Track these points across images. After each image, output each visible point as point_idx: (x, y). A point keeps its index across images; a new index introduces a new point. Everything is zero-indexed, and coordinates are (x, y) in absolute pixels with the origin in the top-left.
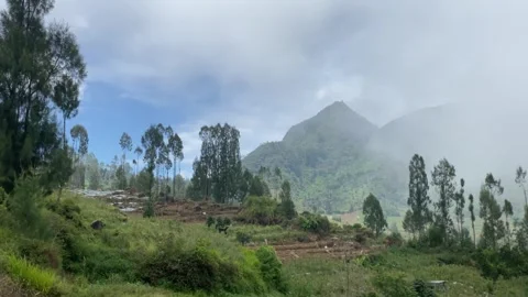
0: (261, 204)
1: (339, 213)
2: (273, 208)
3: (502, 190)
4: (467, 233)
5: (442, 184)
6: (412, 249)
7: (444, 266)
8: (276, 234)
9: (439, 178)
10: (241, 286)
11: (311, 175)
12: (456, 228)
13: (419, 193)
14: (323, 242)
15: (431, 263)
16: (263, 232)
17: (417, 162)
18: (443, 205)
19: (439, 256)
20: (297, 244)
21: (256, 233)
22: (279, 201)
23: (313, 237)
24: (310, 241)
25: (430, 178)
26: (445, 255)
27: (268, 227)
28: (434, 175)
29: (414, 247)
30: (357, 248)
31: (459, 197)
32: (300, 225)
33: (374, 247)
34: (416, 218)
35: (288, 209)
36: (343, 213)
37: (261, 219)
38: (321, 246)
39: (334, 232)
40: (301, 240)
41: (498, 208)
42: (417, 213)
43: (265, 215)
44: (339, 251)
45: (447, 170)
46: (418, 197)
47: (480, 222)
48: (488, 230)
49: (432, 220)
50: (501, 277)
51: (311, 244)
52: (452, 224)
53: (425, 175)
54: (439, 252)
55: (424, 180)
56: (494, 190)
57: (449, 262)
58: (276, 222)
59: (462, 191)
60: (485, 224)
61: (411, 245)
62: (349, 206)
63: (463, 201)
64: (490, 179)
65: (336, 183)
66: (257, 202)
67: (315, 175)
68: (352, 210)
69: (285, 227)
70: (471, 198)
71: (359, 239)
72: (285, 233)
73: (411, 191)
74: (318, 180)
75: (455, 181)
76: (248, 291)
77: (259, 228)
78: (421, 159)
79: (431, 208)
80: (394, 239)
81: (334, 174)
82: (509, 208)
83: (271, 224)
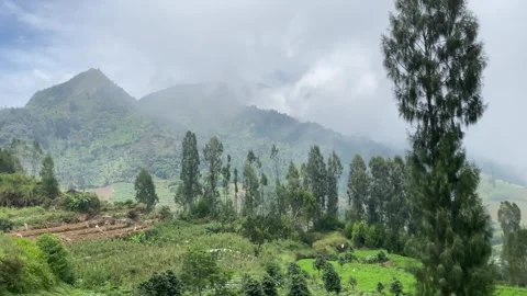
0: (14, 183)
1: (92, 187)
2: (31, 187)
3: (260, 166)
4: (231, 203)
5: (212, 160)
6: (182, 222)
7: (214, 235)
8: (38, 217)
9: (209, 154)
10: (28, 284)
11: (60, 147)
12: (222, 199)
13: (191, 168)
14: (94, 221)
15: (202, 233)
16: (21, 215)
17: (190, 139)
18: (212, 179)
19: (207, 225)
20: (65, 226)
21: (10, 216)
22: (39, 178)
23: (82, 217)
24: (78, 221)
25: (201, 154)
26: (213, 224)
27: (25, 209)
28: (205, 152)
29: (185, 219)
30: (129, 225)
31: (226, 172)
32: (67, 205)
33: (147, 222)
34: (188, 190)
35: (50, 188)
36: (97, 187)
37: (15, 200)
38: (92, 226)
39: (105, 210)
40: (67, 221)
41: (257, 180)
42: (188, 187)
43: (20, 196)
44: (111, 229)
45: (216, 147)
46: (190, 172)
47: (242, 192)
48: (248, 199)
49: (201, 193)
50: (266, 241)
51: (81, 225)
52: (219, 195)
53: (196, 152)
54: (207, 222)
55: (195, 156)
56: (254, 165)
57: (217, 231)
58: (35, 203)
59: (229, 166)
60: (247, 196)
61: (182, 218)
63: (229, 175)
65: (90, 156)
66: (10, 181)
67: (67, 147)
68: (107, 184)
69: (47, 207)
70: (236, 172)
71: (132, 216)
72: (49, 214)
73: (184, 166)
74: (69, 153)
75: (223, 157)
76: (36, 288)
77: (13, 211)
78: (194, 136)
79: (201, 181)
80: (165, 213)
81: (87, 147)
82: (265, 182)
83: (28, 205)
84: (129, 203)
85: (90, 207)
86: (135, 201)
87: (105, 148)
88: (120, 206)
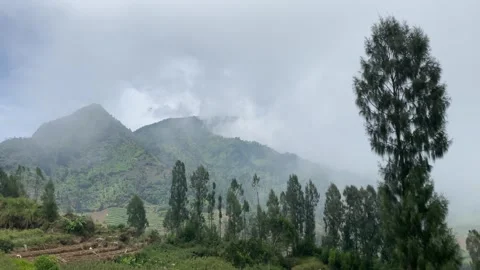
0: (18, 206)
1: (88, 211)
2: (33, 211)
3: (242, 192)
4: (215, 228)
5: (199, 187)
6: (170, 245)
7: (199, 259)
8: (37, 238)
9: (196, 182)
11: (61, 174)
12: (207, 224)
13: (179, 194)
14: (89, 244)
15: (188, 257)
16: (22, 237)
17: (180, 167)
18: (198, 205)
19: (192, 249)
20: (61, 248)
21: (12, 238)
22: (40, 203)
23: (77, 240)
24: (73, 243)
25: (189, 181)
26: (198, 248)
27: (25, 231)
28: (192, 179)
29: (172, 243)
30: (120, 248)
31: (211, 198)
32: (64, 228)
33: (137, 244)
34: (176, 215)
35: (50, 212)
36: (93, 211)
37: (17, 223)
38: (86, 248)
39: (99, 233)
40: (64, 243)
41: (239, 206)
42: (176, 212)
43: (23, 219)
44: (105, 251)
45: (202, 175)
46: (178, 198)
47: (226, 218)
48: (231, 225)
49: (188, 218)
50: (248, 265)
51: (77, 247)
52: (204, 221)
53: (185, 179)
54: (193, 246)
55: (184, 183)
56: (237, 192)
57: (202, 255)
58: (36, 225)
59: (214, 193)
60: (230, 220)
61: (170, 242)
62: (99, 204)
63: (214, 201)
64: (234, 184)
65: (88, 182)
66: (14, 205)
67: (67, 174)
68: (101, 209)
69: (46, 230)
70: (220, 199)
71: (124, 239)
72: (47, 236)
73: (172, 193)
74: (69, 179)
75: (209, 184)
77: (15, 233)
78: (183, 165)
79: (188, 207)
80: (154, 237)
81: (86, 174)
82: (247, 208)
83: (29, 227)
84: (121, 227)
85: (85, 230)
86: (127, 225)
87: (102, 175)
88: (113, 229)
